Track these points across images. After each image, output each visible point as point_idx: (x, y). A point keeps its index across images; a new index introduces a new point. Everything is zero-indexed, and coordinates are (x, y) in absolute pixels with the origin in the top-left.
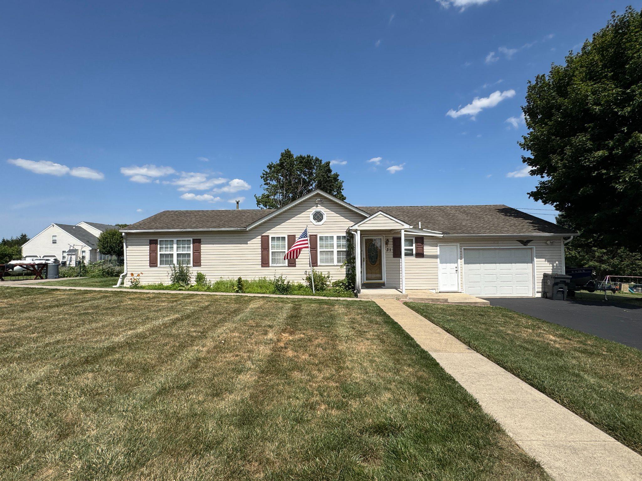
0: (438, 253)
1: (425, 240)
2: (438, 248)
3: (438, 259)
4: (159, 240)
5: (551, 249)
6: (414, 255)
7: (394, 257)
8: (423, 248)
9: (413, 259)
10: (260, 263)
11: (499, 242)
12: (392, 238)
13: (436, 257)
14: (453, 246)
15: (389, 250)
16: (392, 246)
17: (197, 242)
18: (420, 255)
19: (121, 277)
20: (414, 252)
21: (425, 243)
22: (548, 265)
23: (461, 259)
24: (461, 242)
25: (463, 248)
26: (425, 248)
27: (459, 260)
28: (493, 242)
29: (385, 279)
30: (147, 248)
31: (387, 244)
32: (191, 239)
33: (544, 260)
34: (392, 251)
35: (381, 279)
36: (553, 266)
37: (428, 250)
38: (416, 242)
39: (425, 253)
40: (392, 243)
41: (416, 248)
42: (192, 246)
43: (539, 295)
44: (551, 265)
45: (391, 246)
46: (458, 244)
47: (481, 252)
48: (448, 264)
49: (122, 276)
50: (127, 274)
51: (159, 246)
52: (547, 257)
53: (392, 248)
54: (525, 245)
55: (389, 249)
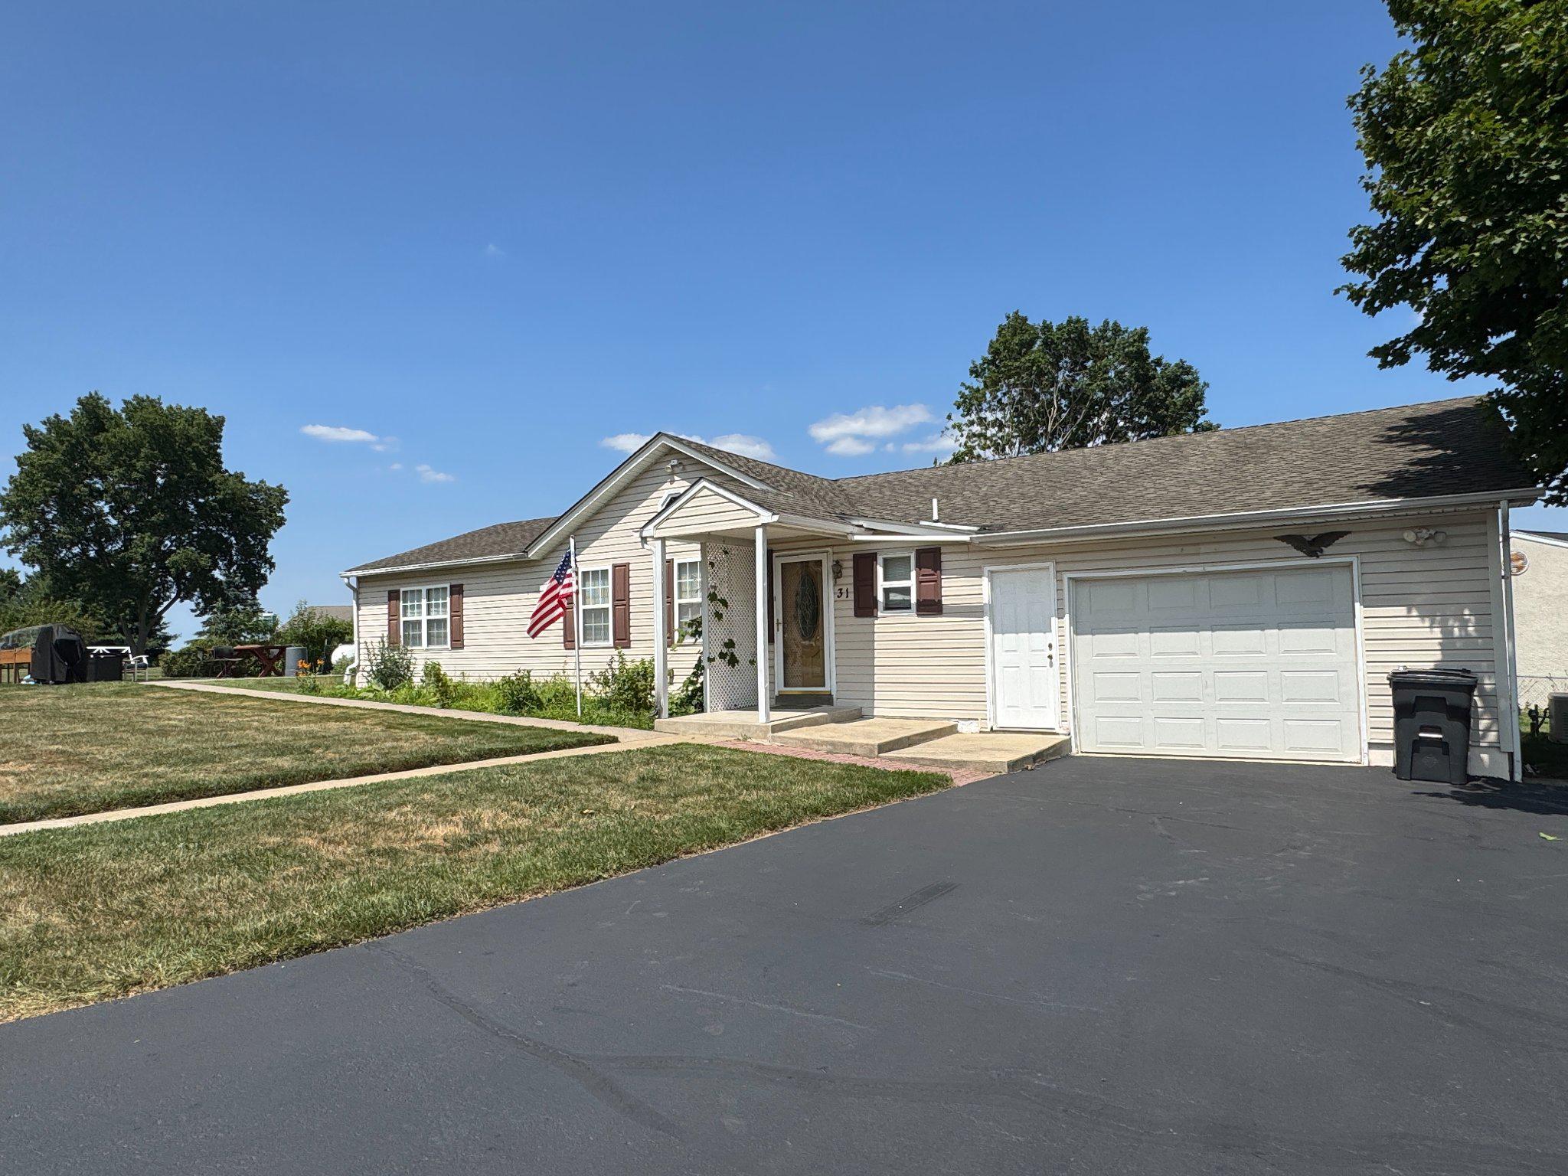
0: (986, 599)
1: (944, 558)
2: (985, 581)
3: (986, 619)
4: (402, 590)
5: (1436, 565)
6: (914, 607)
7: (857, 615)
8: (938, 582)
9: (910, 619)
10: (562, 639)
11: (1203, 549)
12: (850, 556)
13: (975, 611)
14: (1039, 573)
15: (844, 595)
16: (851, 580)
17: (457, 591)
18: (930, 606)
19: (348, 672)
20: (913, 599)
21: (944, 566)
22: (1426, 633)
23: (1061, 617)
24: (1060, 558)
25: (1066, 576)
26: (944, 583)
27: (1054, 620)
28: (1178, 550)
29: (831, 685)
30: (385, 608)
31: (838, 574)
32: (448, 585)
33: (1403, 611)
34: (851, 596)
35: (824, 686)
36: (1447, 636)
37: (954, 588)
38: (919, 566)
39: (945, 601)
40: (851, 572)
41: (919, 583)
42: (448, 600)
43: (1387, 759)
44: (1437, 632)
45: (848, 580)
46: (1050, 565)
47: (1141, 587)
48: (1024, 636)
49: (350, 670)
50: (359, 666)
51: (401, 604)
52: (1419, 599)
53: (851, 589)
54: (1313, 554)
55: (844, 591)
